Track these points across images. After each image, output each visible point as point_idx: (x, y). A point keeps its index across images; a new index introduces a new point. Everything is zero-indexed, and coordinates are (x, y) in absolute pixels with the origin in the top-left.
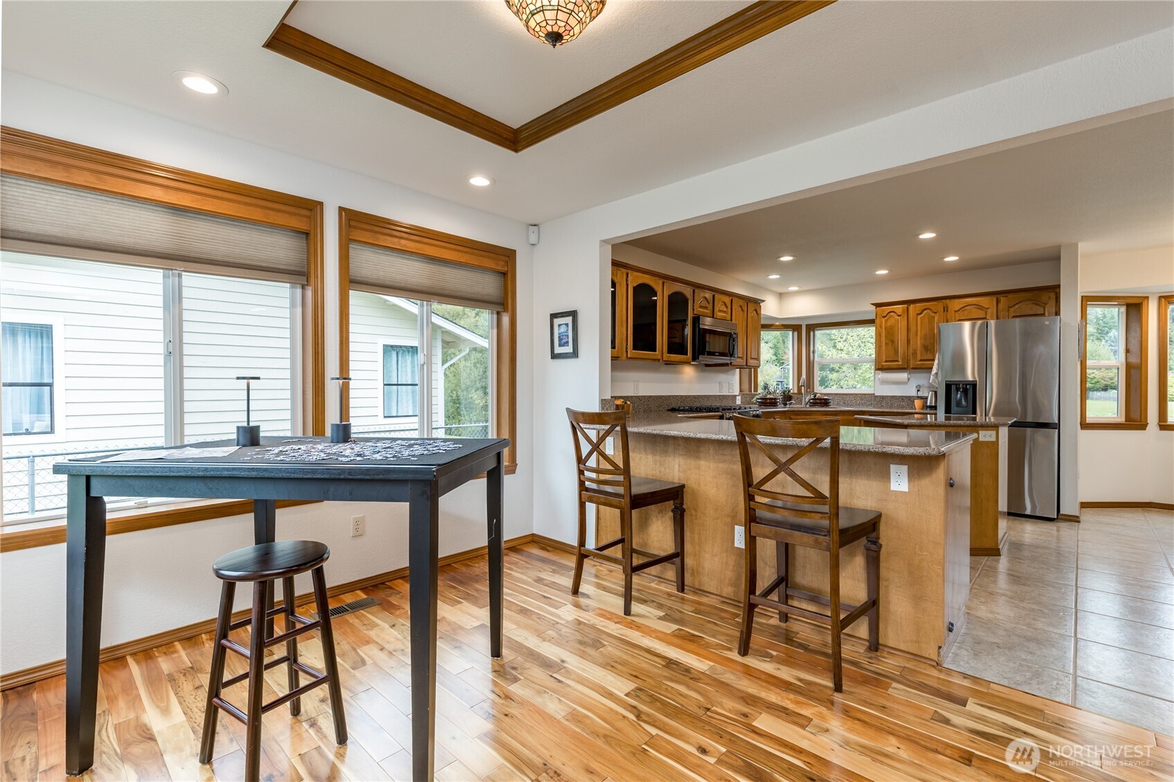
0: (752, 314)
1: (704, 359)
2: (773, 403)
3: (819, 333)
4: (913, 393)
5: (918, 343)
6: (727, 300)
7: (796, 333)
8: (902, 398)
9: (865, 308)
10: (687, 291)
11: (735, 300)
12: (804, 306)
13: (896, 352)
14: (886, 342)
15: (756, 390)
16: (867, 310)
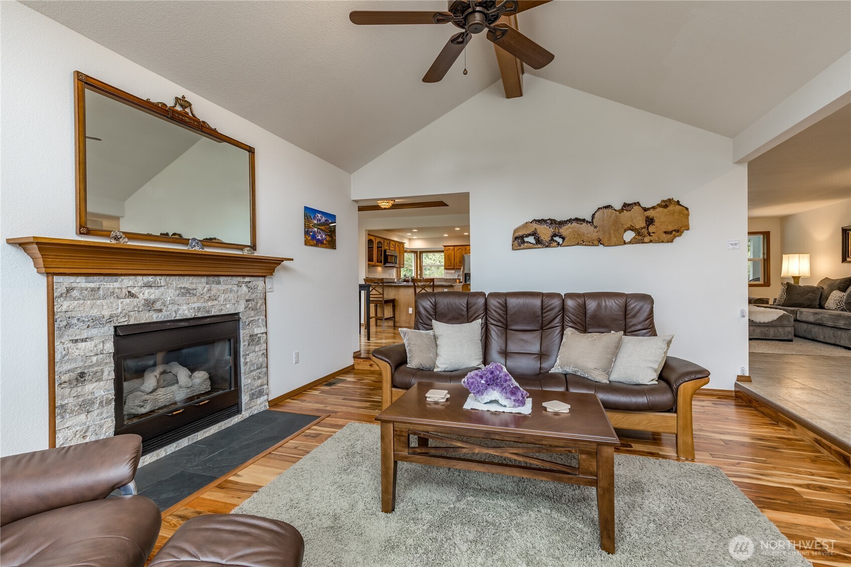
0: (401, 248)
1: (387, 265)
2: (408, 281)
3: (424, 255)
4: (456, 277)
5: (457, 260)
6: (394, 243)
7: (415, 254)
8: (453, 279)
9: (440, 247)
10: (382, 241)
11: (396, 243)
12: (418, 244)
13: (451, 263)
14: (448, 259)
15: (400, 276)
16: (441, 247)
